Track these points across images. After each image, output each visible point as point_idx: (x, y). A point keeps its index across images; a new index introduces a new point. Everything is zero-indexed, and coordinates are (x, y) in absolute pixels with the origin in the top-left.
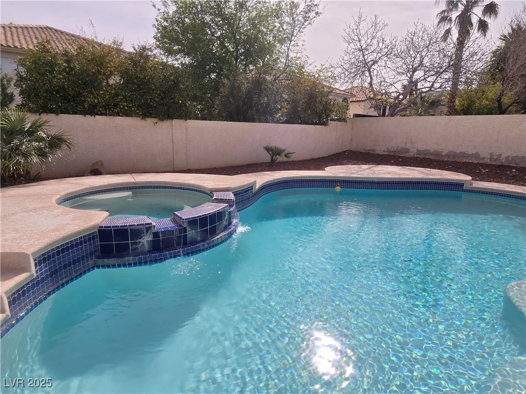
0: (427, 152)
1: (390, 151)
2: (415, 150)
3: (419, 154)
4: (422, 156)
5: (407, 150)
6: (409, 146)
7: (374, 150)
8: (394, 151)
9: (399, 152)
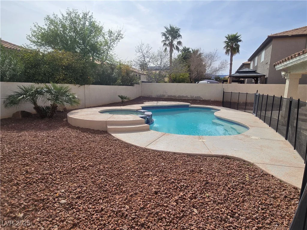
0: (171, 96)
1: (158, 96)
2: (167, 95)
3: (169, 97)
4: (170, 98)
5: (164, 96)
6: (164, 94)
7: (151, 96)
8: (159, 96)
9: (161, 96)
